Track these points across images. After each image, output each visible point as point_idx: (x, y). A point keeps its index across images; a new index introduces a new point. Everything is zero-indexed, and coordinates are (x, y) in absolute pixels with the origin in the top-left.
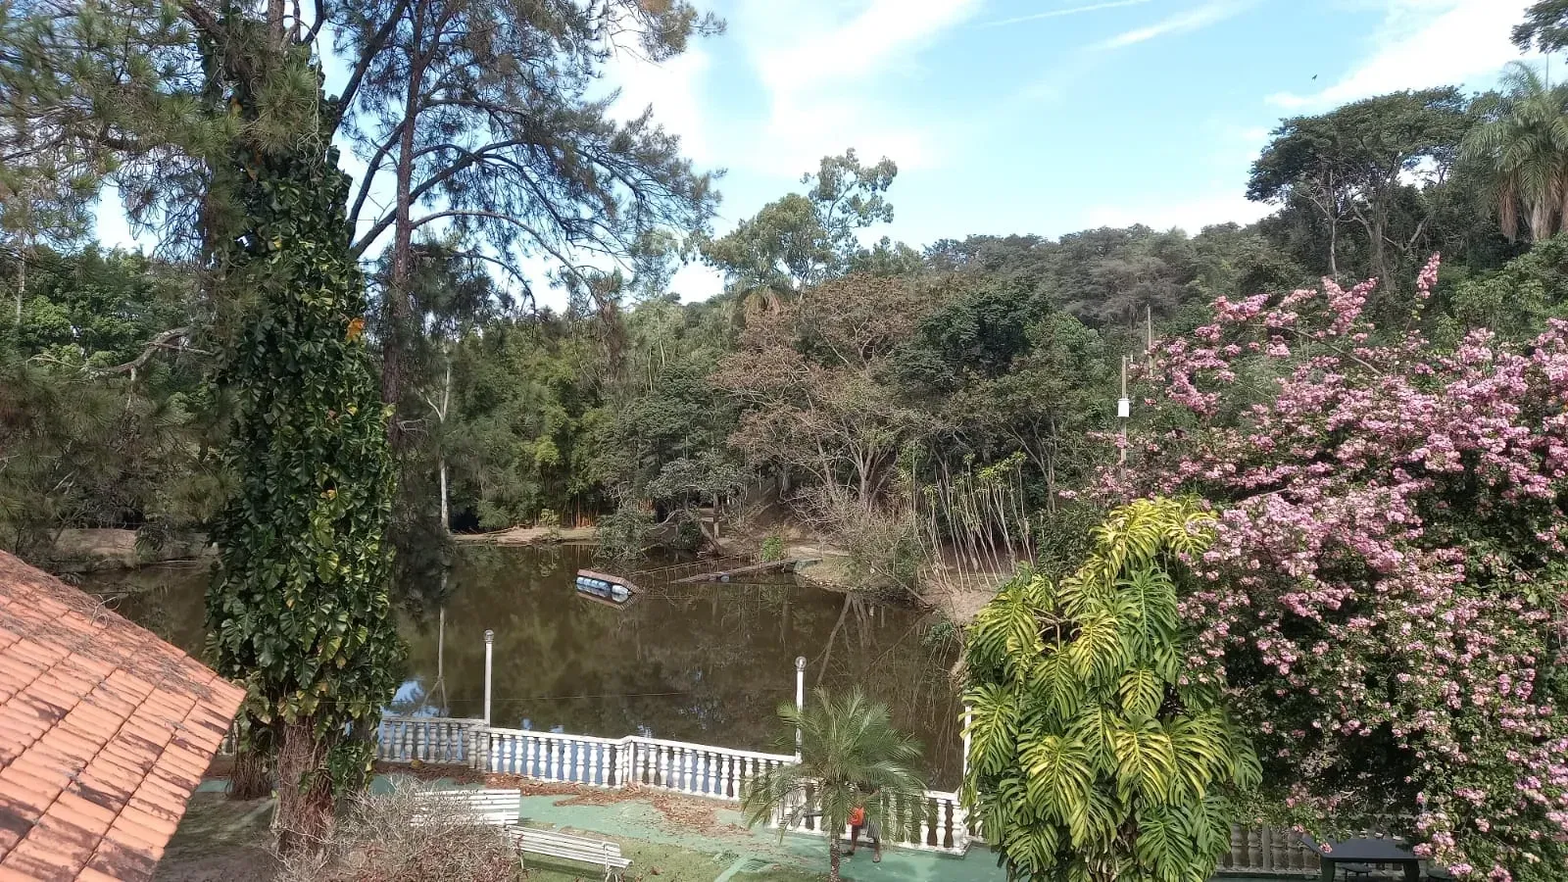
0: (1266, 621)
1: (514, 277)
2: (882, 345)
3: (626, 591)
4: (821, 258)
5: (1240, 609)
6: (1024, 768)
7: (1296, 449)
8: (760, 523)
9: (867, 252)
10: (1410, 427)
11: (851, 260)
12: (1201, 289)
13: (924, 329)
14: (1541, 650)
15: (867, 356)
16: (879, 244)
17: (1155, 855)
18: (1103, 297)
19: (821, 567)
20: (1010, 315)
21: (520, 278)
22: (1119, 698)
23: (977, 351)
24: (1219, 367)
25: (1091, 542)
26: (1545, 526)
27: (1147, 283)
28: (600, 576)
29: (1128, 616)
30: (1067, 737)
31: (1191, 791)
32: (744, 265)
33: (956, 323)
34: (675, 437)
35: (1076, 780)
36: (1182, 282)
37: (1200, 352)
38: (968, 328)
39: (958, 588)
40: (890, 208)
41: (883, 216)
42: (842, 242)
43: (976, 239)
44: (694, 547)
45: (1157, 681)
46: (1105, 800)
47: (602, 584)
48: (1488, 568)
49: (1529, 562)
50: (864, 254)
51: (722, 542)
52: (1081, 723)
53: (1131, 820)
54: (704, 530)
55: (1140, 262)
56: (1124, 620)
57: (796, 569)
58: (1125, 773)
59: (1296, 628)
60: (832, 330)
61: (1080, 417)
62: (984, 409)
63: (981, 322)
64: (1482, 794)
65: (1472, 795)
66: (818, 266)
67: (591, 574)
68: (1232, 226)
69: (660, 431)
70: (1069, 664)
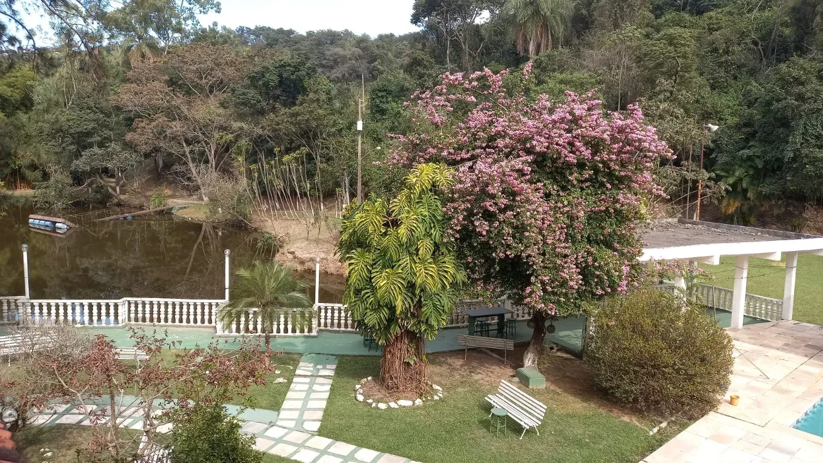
0: (477, 214)
1: (20, 27)
2: (220, 85)
3: (65, 226)
4: (179, 30)
5: (466, 210)
6: (374, 284)
7: (478, 143)
8: (147, 186)
9: (206, 29)
10: (528, 133)
11: (196, 33)
12: (379, 67)
13: (249, 78)
14: (568, 222)
15: (211, 92)
16: (212, 26)
17: (428, 315)
18: (332, 67)
19: (188, 210)
20: (296, 73)
21: (24, 27)
22: (417, 250)
23: (278, 92)
24: (447, 106)
25: (403, 183)
26: (571, 174)
27: (354, 62)
28: (46, 218)
29: (422, 215)
30: (395, 268)
31: (444, 287)
32: (127, 30)
33: (267, 75)
34: (89, 134)
35: (398, 286)
36: (370, 63)
37: (437, 97)
38: (273, 79)
39: (271, 219)
40: (218, 4)
41: (215, 9)
42: (189, 22)
43: (261, 28)
44: (104, 201)
45: (432, 242)
46: (409, 294)
47: (48, 223)
48: (550, 192)
49: (564, 188)
50: (204, 31)
51: (122, 197)
52: (400, 262)
53: (420, 301)
54: (110, 190)
55: (350, 50)
56: (420, 217)
57: (173, 211)
58: (419, 281)
59: (489, 216)
60: (189, 74)
61: (333, 130)
62: (284, 124)
63: (280, 76)
64: (548, 278)
65: (545, 278)
66: (176, 35)
67: (40, 217)
68: (392, 35)
69: (79, 130)
70: (397, 237)
